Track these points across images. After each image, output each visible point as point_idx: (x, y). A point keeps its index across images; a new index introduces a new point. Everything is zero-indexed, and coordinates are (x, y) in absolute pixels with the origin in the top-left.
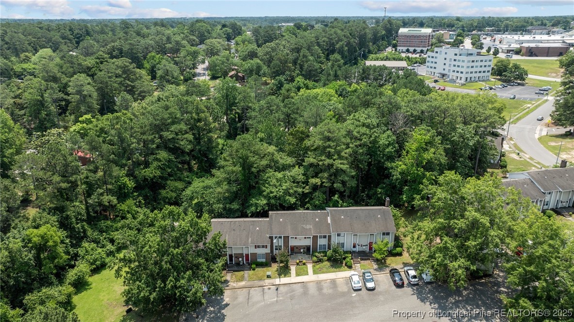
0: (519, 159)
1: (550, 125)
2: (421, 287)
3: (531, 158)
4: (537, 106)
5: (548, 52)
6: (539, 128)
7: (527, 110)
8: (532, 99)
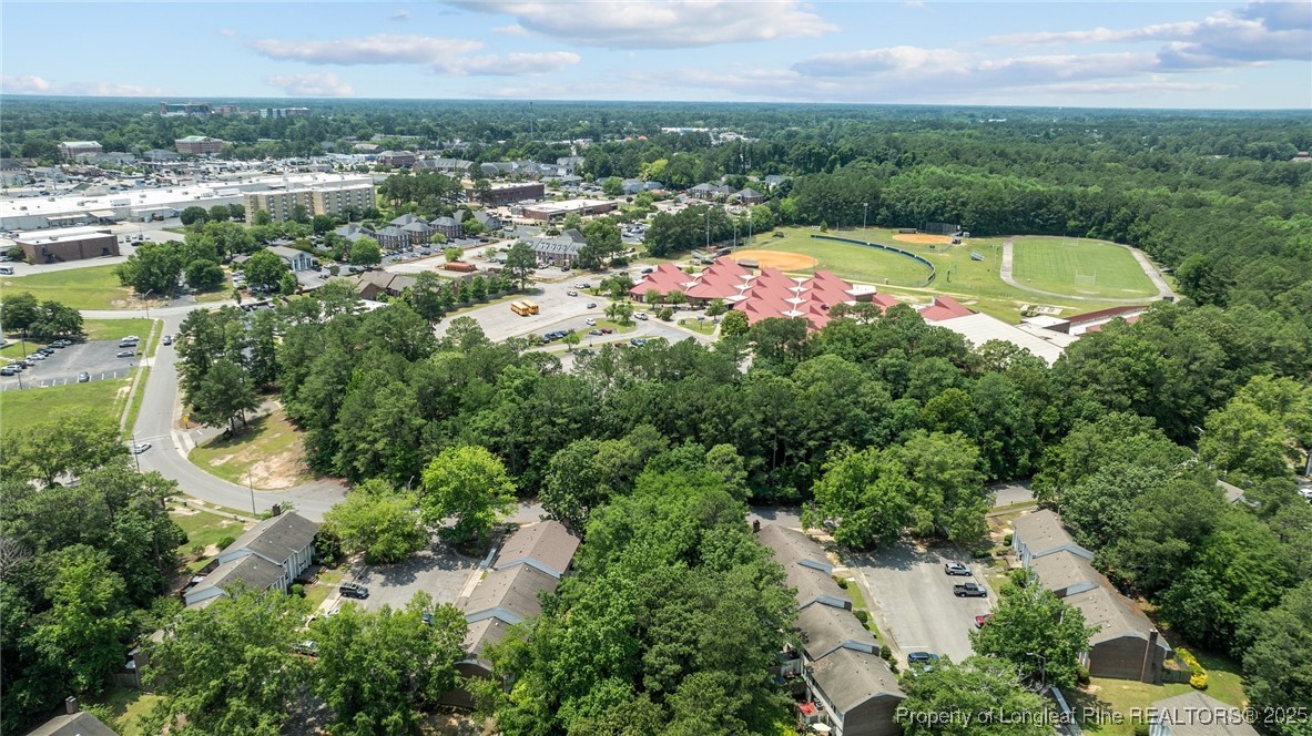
0: (192, 514)
1: (191, 424)
3: (207, 505)
4: (141, 387)
5: (81, 250)
6: (174, 435)
7: (130, 401)
8: (122, 374)
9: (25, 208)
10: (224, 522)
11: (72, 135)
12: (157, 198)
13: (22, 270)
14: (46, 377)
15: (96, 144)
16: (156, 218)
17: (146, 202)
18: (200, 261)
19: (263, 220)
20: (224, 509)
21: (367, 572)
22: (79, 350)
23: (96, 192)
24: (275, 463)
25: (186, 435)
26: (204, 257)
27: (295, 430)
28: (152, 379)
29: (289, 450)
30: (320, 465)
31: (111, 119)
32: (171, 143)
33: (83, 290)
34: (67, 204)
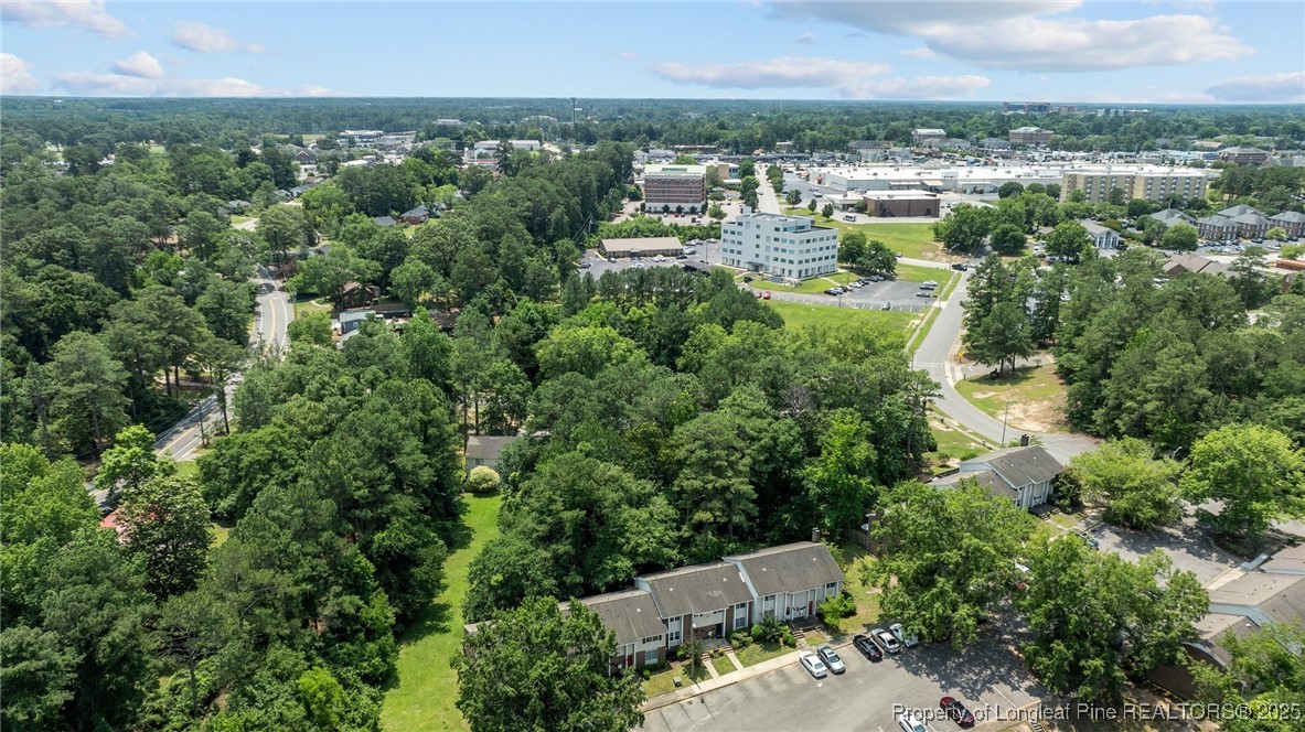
0: (946, 430)
1: (964, 360)
2: (905, 655)
3: (961, 426)
4: (930, 323)
5: (909, 209)
6: (948, 366)
7: (918, 332)
8: (916, 309)
9: (876, 174)
10: (973, 444)
11: (923, 126)
12: (982, 174)
13: (862, 219)
14: (859, 301)
15: (942, 132)
16: (977, 191)
17: (972, 176)
18: (1008, 226)
19: (1077, 198)
20: (975, 434)
21: (1102, 528)
22: (889, 285)
23: (933, 165)
24: (1034, 408)
25: (958, 368)
26: (1012, 222)
27: (1062, 384)
28: (939, 319)
29: (1051, 400)
30: (1079, 420)
31: (959, 114)
32: (1005, 133)
33: (903, 240)
34: (908, 173)
